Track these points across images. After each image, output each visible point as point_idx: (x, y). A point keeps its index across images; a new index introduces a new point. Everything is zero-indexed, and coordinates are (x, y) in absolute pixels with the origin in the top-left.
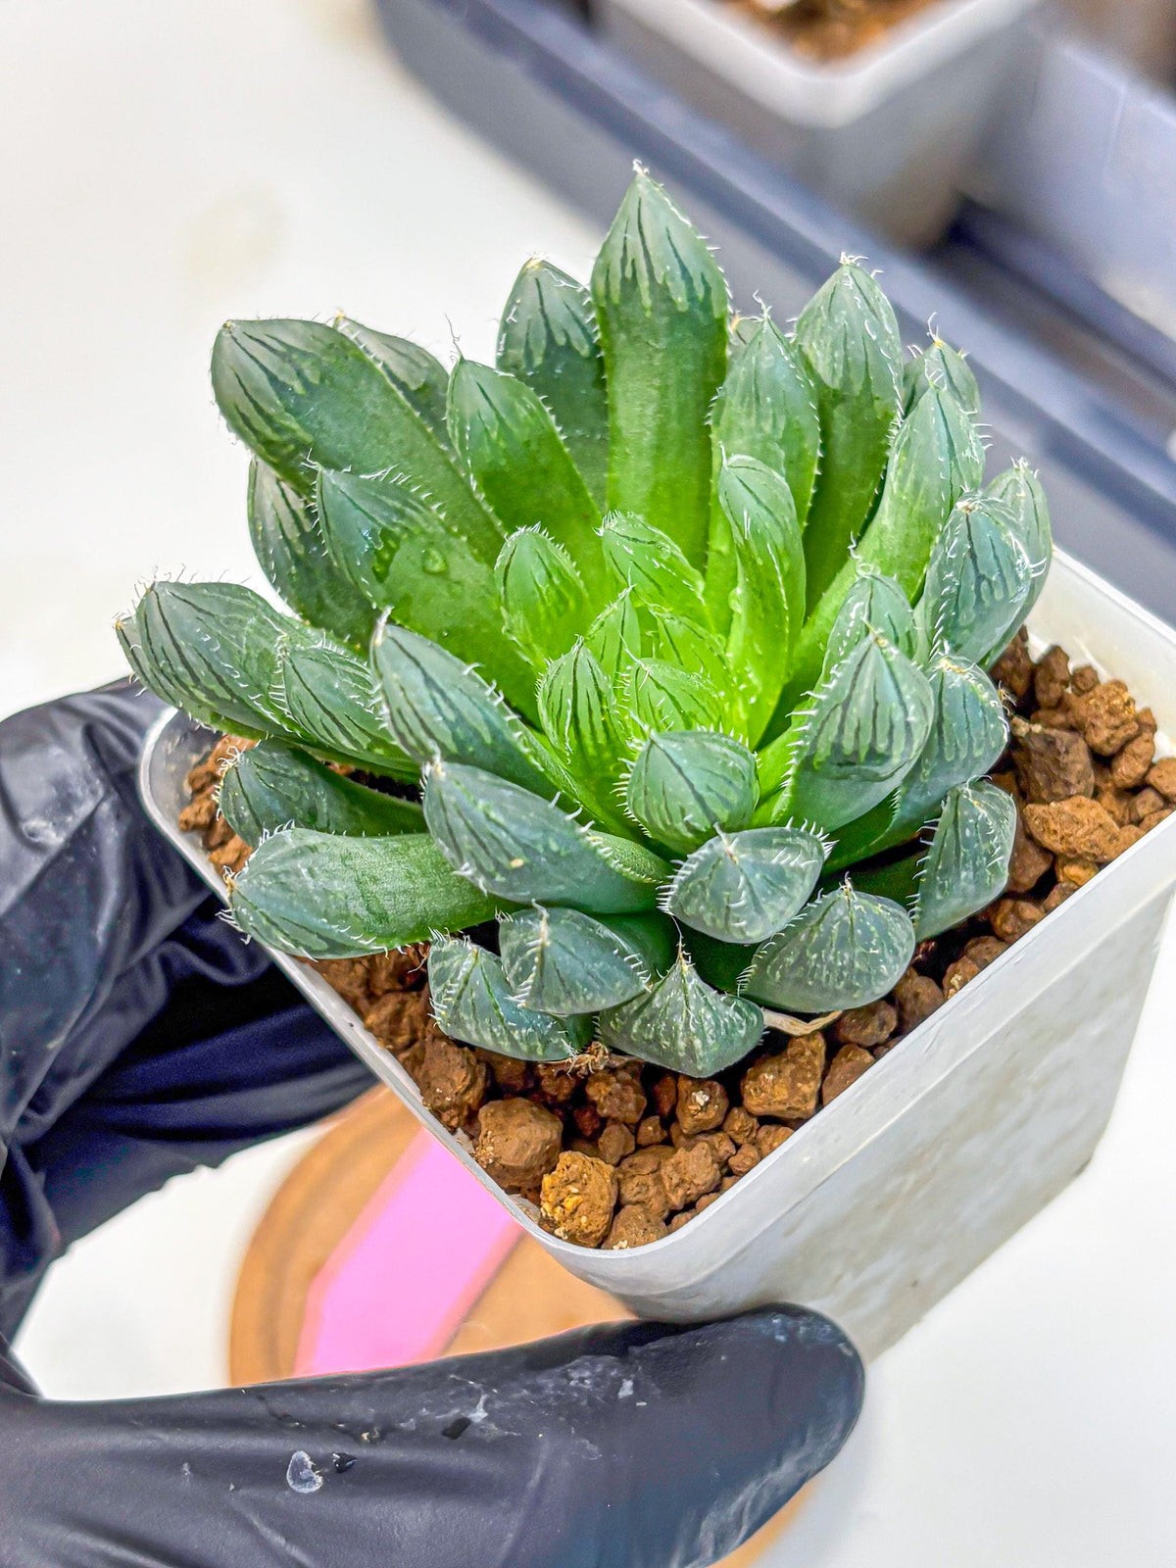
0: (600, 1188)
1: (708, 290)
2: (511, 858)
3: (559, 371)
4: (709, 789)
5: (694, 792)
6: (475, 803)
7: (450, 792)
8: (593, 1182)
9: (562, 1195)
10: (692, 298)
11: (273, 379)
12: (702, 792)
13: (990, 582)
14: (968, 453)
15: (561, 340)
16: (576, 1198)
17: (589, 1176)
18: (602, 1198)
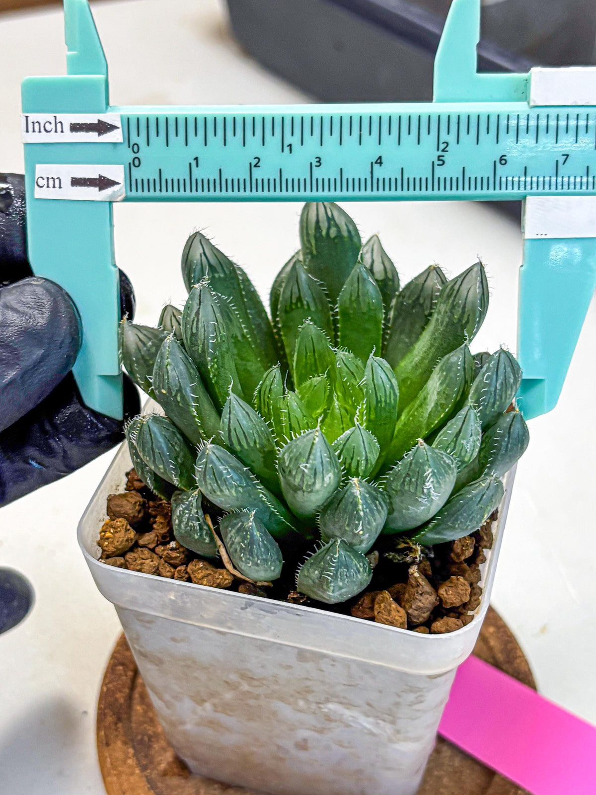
0: (120, 537)
1: (467, 322)
2: (163, 388)
3: (414, 311)
4: (235, 429)
5: (229, 426)
6: (168, 358)
7: (165, 348)
8: (119, 534)
9: (108, 530)
10: (460, 320)
11: (318, 222)
12: (232, 429)
13: (411, 480)
14: (464, 442)
15: (421, 301)
16: (111, 534)
17: (120, 531)
18: (118, 542)
